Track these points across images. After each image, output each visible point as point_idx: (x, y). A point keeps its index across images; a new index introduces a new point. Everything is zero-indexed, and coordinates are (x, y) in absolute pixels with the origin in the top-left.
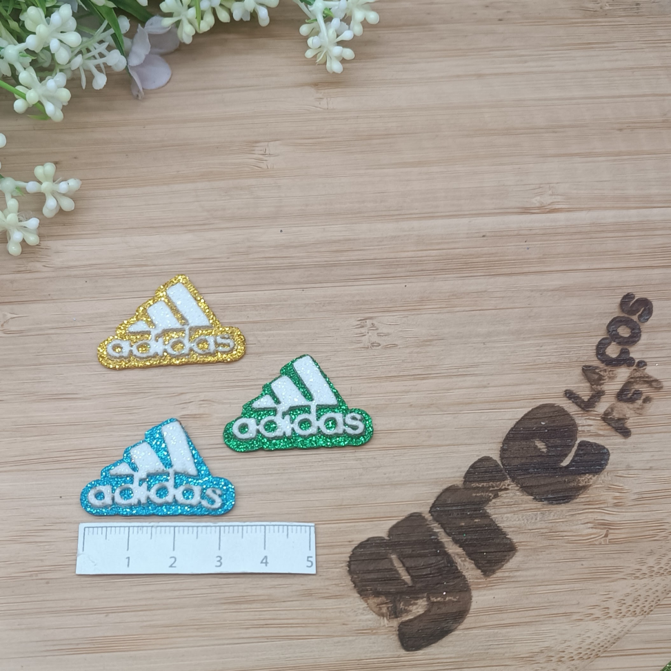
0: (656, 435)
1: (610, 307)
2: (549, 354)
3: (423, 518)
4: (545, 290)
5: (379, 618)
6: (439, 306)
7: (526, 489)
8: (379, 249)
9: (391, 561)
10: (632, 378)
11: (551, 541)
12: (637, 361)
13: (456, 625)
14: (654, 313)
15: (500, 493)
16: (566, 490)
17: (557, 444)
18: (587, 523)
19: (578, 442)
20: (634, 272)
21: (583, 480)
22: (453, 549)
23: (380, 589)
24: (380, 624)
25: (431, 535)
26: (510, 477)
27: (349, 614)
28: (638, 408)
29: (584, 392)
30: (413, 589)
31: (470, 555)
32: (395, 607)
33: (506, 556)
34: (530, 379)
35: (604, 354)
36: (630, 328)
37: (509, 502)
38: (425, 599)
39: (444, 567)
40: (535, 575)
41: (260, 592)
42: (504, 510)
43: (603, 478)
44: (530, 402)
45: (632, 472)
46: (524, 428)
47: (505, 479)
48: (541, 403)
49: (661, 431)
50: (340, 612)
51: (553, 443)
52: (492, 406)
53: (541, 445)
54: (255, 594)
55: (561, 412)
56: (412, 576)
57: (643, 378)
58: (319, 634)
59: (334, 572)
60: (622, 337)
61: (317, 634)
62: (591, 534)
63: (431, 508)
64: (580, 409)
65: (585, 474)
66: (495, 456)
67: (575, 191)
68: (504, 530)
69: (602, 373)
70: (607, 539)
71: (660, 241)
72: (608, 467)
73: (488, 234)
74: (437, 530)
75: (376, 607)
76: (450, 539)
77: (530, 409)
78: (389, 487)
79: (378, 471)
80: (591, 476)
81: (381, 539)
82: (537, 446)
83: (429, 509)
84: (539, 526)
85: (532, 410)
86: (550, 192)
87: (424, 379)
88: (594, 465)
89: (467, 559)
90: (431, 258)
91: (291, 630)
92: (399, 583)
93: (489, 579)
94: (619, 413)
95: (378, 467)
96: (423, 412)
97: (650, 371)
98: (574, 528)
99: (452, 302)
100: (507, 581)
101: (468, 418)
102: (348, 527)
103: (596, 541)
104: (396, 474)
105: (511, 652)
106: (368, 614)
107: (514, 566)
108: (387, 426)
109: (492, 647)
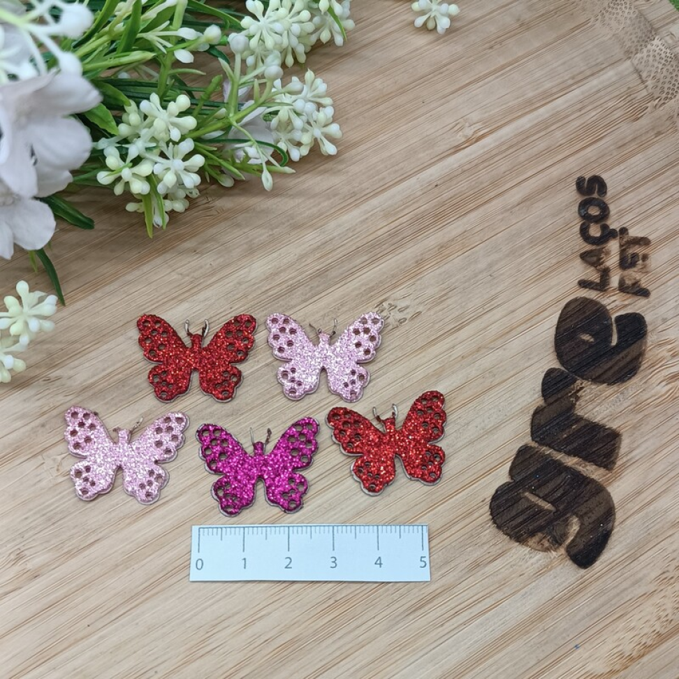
0: (669, 283)
1: (570, 196)
2: (548, 258)
3: (531, 447)
4: (512, 208)
5: (546, 553)
6: (435, 262)
7: (597, 380)
8: (356, 238)
9: (528, 500)
10: (623, 246)
11: (642, 413)
12: (618, 230)
13: (610, 525)
14: (608, 185)
15: (579, 394)
16: (628, 364)
17: (598, 330)
18: (661, 382)
19: (613, 320)
20: (571, 159)
22: (571, 461)
23: (531, 528)
24: (550, 558)
25: (546, 459)
26: (579, 376)
27: (520, 563)
28: (642, 268)
29: (593, 275)
30: (559, 513)
31: (588, 458)
32: (554, 537)
33: (615, 444)
34: (544, 287)
35: (589, 237)
36: (596, 205)
37: (590, 398)
38: (574, 517)
40: (647, 448)
42: (590, 407)
43: (650, 339)
44: (557, 306)
45: (669, 323)
46: (565, 329)
47: (575, 381)
48: (566, 302)
49: (668, 279)
50: (511, 567)
51: (595, 331)
52: (529, 325)
53: (586, 337)
55: (585, 302)
57: (631, 241)
59: (485, 536)
60: (595, 216)
61: (503, 597)
62: (669, 391)
63: (532, 436)
64: (599, 292)
65: (634, 343)
66: (556, 365)
67: (487, 115)
68: (601, 423)
71: (577, 123)
72: (649, 328)
73: (439, 183)
74: (548, 452)
75: (538, 545)
76: (562, 454)
77: (560, 312)
78: (486, 436)
79: (469, 427)
80: (640, 342)
81: (507, 484)
83: (531, 438)
84: (626, 405)
85: (562, 311)
86: (467, 124)
87: (459, 329)
88: (637, 332)
89: (587, 463)
90: (404, 225)
91: (480, 605)
92: (543, 514)
93: (614, 471)
94: (630, 280)
95: (468, 424)
96: (476, 358)
97: (634, 232)
98: (653, 392)
99: (445, 254)
100: (628, 464)
101: (516, 344)
102: (474, 489)
103: (676, 393)
104: (486, 422)
105: (667, 523)
106: (535, 556)
107: (627, 450)
108: (455, 384)
109: (650, 527)
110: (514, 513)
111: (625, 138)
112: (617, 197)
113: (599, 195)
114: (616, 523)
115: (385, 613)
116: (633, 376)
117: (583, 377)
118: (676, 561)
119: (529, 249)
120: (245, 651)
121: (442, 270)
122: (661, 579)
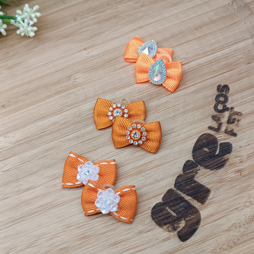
0: (246, 132)
1: (215, 92)
2: (198, 116)
3: (173, 190)
4: (189, 94)
5: (169, 233)
6: (153, 112)
7: (206, 167)
9: (167, 210)
10: (230, 114)
11: (222, 183)
12: (230, 108)
13: (198, 226)
14: (230, 89)
15: (197, 172)
16: (221, 163)
17: (212, 147)
18: (233, 172)
19: (219, 144)
20: (218, 77)
21: (226, 157)
22: (188, 198)
23: (166, 222)
24: (170, 235)
25: (178, 196)
26: (199, 165)
27: (158, 235)
28: (236, 125)
29: (215, 125)
30: (178, 218)
32: (174, 227)
33: (207, 194)
34: (194, 127)
35: (217, 109)
36: (223, 97)
37: (202, 174)
38: (184, 220)
39: (187, 206)
40: (220, 198)
41: (122, 238)
42: (201, 178)
43: (232, 154)
44: (197, 135)
45: (242, 148)
46: (198, 145)
47: (198, 166)
48: (201, 134)
49: (247, 130)
50: (154, 235)
51: (210, 147)
52: (184, 141)
53: (206, 149)
54: (121, 239)
55: (209, 135)
56: (176, 213)
57: (234, 113)
58: (150, 246)
59: (147, 221)
60: (222, 101)
61: (148, 247)
62: (235, 176)
63: (174, 185)
64: (216, 132)
65: (225, 155)
66: (191, 159)
67: (188, 56)
68: (204, 185)
69: (219, 116)
70: (242, 176)
71: (223, 63)
72: (233, 149)
74: (180, 193)
75: (167, 229)
76: (185, 195)
77: (198, 138)
78: (157, 182)
79: (151, 178)
80: (228, 155)
81: (160, 203)
82: (205, 151)
84: (215, 180)
85: (199, 138)
86: (179, 59)
88: (228, 150)
89: (194, 200)
90: (145, 96)
91: (138, 248)
92: (172, 217)
93: (204, 205)
94: (230, 129)
97: (236, 110)
98: (228, 176)
99: (157, 109)
100: (211, 203)
101: (177, 148)
102: (147, 202)
103: (238, 178)
104: (158, 177)
105: (221, 230)
106: (165, 233)
107: (212, 197)
108: (149, 160)
109: (213, 230)
110: (160, 215)
111: (242, 70)
112: (233, 94)
113: (226, 93)
114: (200, 226)
115: (101, 244)
116: (222, 168)
117: (201, 165)
118: (220, 246)
119: (191, 111)
120: (49, 248)
121: (156, 115)
122: (213, 252)
